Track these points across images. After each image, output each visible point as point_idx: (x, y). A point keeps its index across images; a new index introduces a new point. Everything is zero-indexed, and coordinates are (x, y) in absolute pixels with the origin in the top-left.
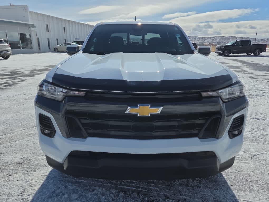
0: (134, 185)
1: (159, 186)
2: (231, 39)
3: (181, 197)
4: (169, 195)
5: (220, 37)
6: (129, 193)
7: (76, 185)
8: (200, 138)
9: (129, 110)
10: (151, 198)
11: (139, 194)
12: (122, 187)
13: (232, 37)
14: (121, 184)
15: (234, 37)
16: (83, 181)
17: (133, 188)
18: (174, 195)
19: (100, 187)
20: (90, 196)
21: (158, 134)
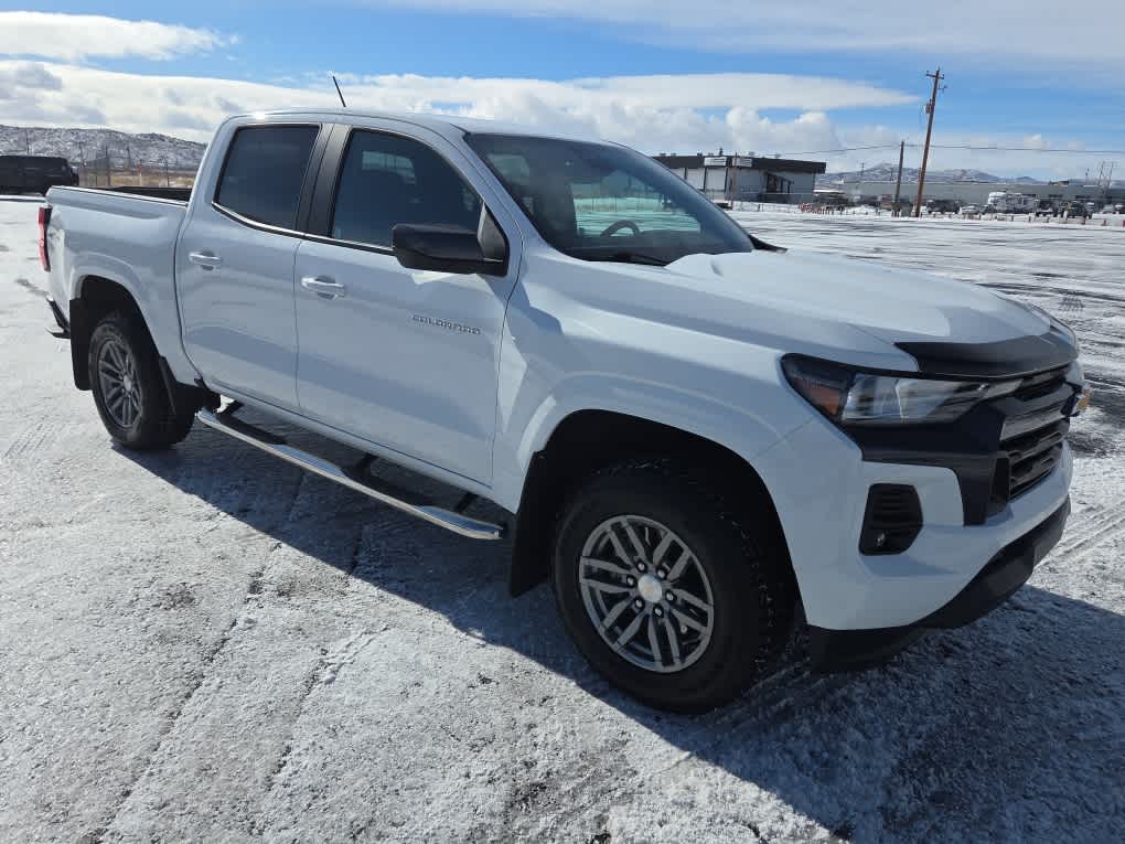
2: (152, 145)
5: (101, 131)
13: (153, 136)
15: (162, 138)
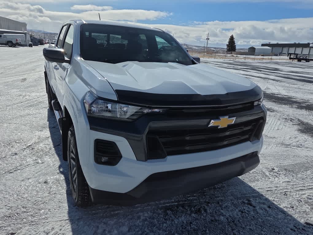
0: (173, 200)
1: (195, 195)
3: (218, 199)
4: (208, 200)
6: (174, 209)
7: (115, 218)
8: (251, 141)
9: (213, 123)
10: (196, 207)
11: (185, 207)
12: (164, 205)
14: (160, 204)
16: (119, 211)
17: (166, 205)
18: (211, 199)
19: (143, 212)
20: (141, 224)
21: (225, 143)
